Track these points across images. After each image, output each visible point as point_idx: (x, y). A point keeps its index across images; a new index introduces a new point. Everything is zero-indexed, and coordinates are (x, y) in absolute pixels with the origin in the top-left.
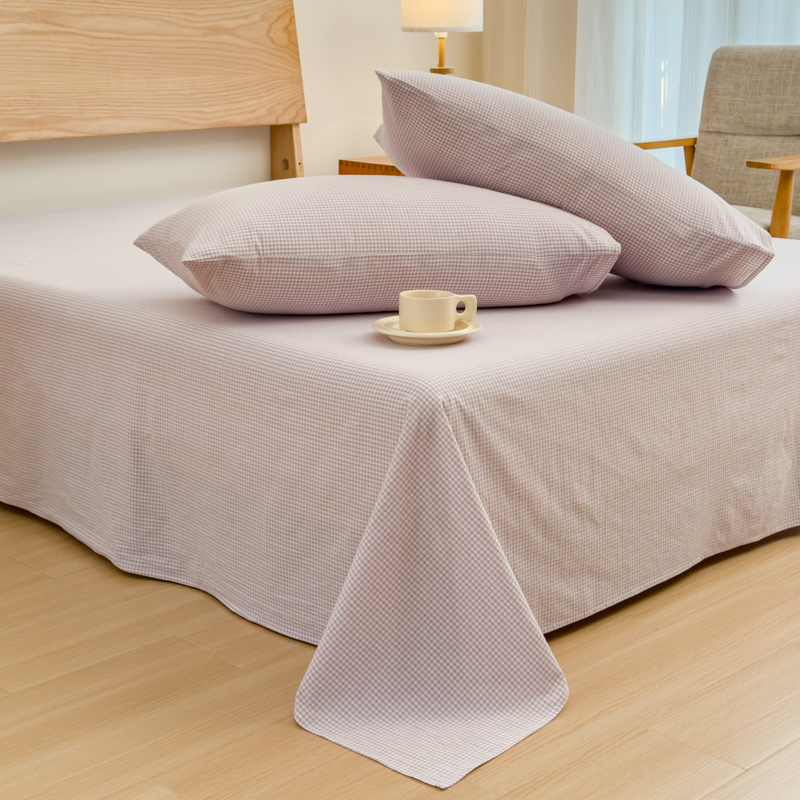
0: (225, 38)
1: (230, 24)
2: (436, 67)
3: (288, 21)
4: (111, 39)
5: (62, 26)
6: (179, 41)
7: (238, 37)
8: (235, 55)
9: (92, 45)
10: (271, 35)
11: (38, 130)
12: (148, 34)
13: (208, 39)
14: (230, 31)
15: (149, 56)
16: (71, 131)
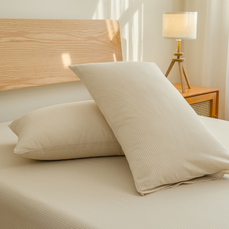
0: (94, 41)
1: (96, 35)
2: (177, 53)
4: (49, 43)
5: (29, 38)
6: (76, 43)
7: (99, 41)
9: (41, 46)
11: (18, 84)
12: (63, 41)
13: (88, 42)
14: (96, 39)
16: (31, 84)
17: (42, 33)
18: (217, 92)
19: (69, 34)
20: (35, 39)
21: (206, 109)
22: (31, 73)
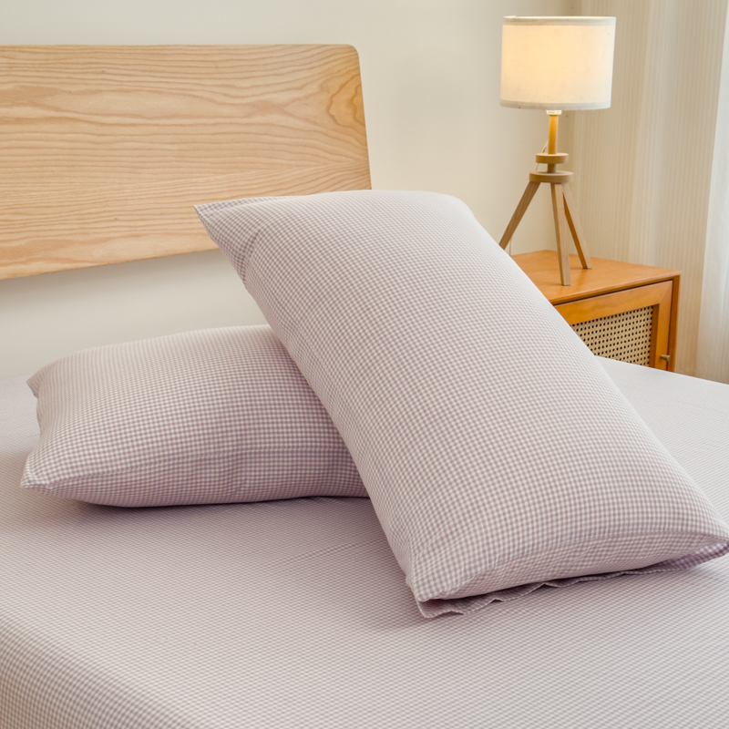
0: (274, 118)
1: (281, 98)
2: (546, 154)
3: (353, 91)
4: (125, 125)
5: (57, 109)
6: (215, 124)
7: (291, 115)
8: (287, 140)
9: (99, 135)
10: (332, 111)
11: (23, 263)
12: (174, 117)
13: (253, 120)
14: (280, 108)
15: (176, 147)
16: (70, 261)
17: (101, 91)
18: (675, 280)
19: (190, 95)
20: (77, 112)
21: (637, 336)
22: (68, 227)
